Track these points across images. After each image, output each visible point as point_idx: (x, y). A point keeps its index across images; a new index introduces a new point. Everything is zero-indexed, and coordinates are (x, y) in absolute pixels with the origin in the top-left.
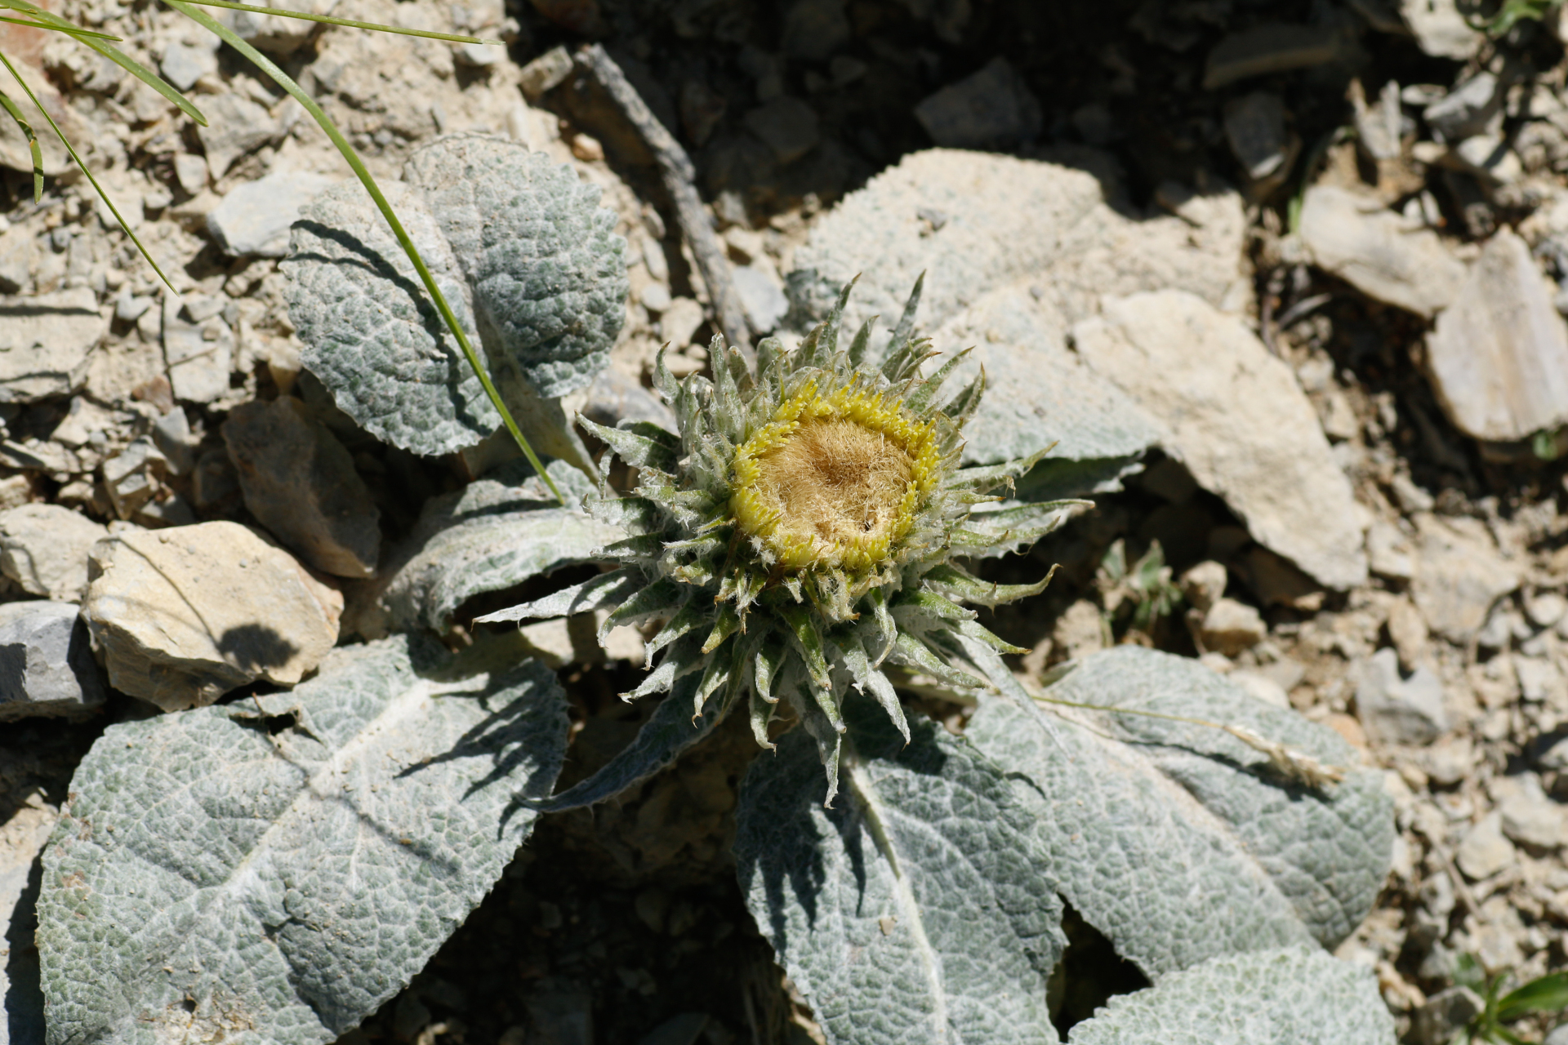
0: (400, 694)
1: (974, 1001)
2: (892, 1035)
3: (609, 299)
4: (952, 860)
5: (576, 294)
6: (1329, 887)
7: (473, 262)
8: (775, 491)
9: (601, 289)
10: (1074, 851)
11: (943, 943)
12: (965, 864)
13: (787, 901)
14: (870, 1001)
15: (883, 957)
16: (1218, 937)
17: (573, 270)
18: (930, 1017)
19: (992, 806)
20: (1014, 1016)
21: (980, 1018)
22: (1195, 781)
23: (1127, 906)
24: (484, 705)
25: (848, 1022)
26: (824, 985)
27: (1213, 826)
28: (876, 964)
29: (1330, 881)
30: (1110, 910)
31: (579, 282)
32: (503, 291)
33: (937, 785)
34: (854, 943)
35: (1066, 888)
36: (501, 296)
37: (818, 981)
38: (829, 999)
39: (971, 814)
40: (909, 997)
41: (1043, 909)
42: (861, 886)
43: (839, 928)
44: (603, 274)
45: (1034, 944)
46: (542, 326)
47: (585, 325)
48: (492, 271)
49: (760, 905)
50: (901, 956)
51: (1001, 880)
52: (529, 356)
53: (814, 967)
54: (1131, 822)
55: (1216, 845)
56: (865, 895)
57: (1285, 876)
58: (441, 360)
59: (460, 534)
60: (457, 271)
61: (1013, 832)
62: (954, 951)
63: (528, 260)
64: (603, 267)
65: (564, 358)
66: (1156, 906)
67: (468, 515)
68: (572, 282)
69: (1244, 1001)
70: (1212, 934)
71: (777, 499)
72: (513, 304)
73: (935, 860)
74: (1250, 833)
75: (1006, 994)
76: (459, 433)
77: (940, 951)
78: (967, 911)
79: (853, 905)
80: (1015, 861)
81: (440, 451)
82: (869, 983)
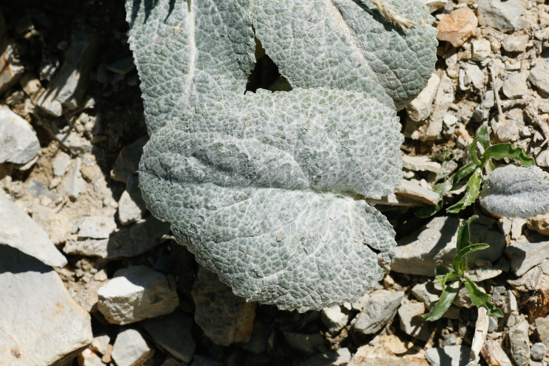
1: (207, 74)
2: (166, 78)
4: (213, 11)
6: (395, 73)
10: (268, 22)
11: (201, 46)
12: (218, 14)
13: (141, 9)
14: (159, 61)
15: (171, 44)
16: (328, 79)
18: (185, 76)
20: (223, 86)
21: (207, 82)
22: (343, 9)
23: (285, 53)
25: (148, 67)
26: (142, 48)
27: (346, 31)
28: (167, 46)
29: (397, 71)
30: (278, 52)
34: (160, 34)
35: (260, 37)
37: (139, 46)
38: (141, 55)
40: (178, 64)
41: (247, 44)
42: (170, 11)
43: (156, 27)
45: (241, 58)
49: (130, 8)
50: (179, 46)
51: (230, 26)
53: (141, 40)
54: (300, 17)
55: (343, 39)
56: (171, 16)
57: (374, 62)
61: (239, 6)
62: (204, 50)
66: (299, 57)
69: (320, 107)
70: (326, 77)
73: (207, 9)
74: (362, 39)
75: (223, 76)
77: (199, 49)
78: (214, 35)
79: (164, 18)
80: (237, 19)
82: (161, 53)
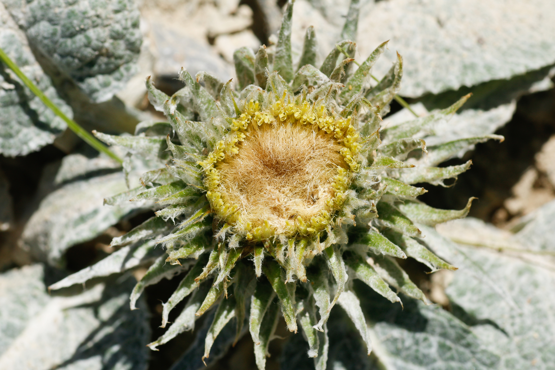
0: (37, 314)
3: (125, 29)
5: (99, 30)
7: (20, 16)
8: (235, 188)
9: (117, 22)
17: (92, 13)
19: (467, 352)
24: (96, 314)
31: (99, 21)
32: (46, 35)
33: (425, 339)
36: (45, 38)
39: (452, 358)
44: (117, 12)
46: (79, 55)
47: (111, 49)
48: (34, 21)
52: (78, 74)
58: (10, 90)
59: (62, 197)
60: (11, 23)
63: (57, 10)
64: (116, 7)
65: (103, 73)
67: (66, 182)
68: (93, 22)
71: (238, 194)
72: (56, 43)
76: (38, 135)
81: (25, 151)
